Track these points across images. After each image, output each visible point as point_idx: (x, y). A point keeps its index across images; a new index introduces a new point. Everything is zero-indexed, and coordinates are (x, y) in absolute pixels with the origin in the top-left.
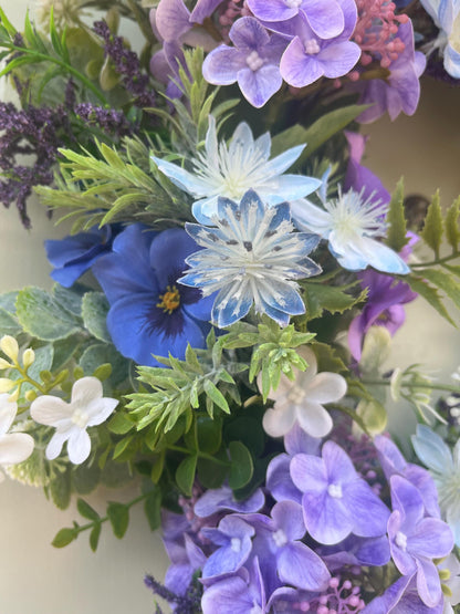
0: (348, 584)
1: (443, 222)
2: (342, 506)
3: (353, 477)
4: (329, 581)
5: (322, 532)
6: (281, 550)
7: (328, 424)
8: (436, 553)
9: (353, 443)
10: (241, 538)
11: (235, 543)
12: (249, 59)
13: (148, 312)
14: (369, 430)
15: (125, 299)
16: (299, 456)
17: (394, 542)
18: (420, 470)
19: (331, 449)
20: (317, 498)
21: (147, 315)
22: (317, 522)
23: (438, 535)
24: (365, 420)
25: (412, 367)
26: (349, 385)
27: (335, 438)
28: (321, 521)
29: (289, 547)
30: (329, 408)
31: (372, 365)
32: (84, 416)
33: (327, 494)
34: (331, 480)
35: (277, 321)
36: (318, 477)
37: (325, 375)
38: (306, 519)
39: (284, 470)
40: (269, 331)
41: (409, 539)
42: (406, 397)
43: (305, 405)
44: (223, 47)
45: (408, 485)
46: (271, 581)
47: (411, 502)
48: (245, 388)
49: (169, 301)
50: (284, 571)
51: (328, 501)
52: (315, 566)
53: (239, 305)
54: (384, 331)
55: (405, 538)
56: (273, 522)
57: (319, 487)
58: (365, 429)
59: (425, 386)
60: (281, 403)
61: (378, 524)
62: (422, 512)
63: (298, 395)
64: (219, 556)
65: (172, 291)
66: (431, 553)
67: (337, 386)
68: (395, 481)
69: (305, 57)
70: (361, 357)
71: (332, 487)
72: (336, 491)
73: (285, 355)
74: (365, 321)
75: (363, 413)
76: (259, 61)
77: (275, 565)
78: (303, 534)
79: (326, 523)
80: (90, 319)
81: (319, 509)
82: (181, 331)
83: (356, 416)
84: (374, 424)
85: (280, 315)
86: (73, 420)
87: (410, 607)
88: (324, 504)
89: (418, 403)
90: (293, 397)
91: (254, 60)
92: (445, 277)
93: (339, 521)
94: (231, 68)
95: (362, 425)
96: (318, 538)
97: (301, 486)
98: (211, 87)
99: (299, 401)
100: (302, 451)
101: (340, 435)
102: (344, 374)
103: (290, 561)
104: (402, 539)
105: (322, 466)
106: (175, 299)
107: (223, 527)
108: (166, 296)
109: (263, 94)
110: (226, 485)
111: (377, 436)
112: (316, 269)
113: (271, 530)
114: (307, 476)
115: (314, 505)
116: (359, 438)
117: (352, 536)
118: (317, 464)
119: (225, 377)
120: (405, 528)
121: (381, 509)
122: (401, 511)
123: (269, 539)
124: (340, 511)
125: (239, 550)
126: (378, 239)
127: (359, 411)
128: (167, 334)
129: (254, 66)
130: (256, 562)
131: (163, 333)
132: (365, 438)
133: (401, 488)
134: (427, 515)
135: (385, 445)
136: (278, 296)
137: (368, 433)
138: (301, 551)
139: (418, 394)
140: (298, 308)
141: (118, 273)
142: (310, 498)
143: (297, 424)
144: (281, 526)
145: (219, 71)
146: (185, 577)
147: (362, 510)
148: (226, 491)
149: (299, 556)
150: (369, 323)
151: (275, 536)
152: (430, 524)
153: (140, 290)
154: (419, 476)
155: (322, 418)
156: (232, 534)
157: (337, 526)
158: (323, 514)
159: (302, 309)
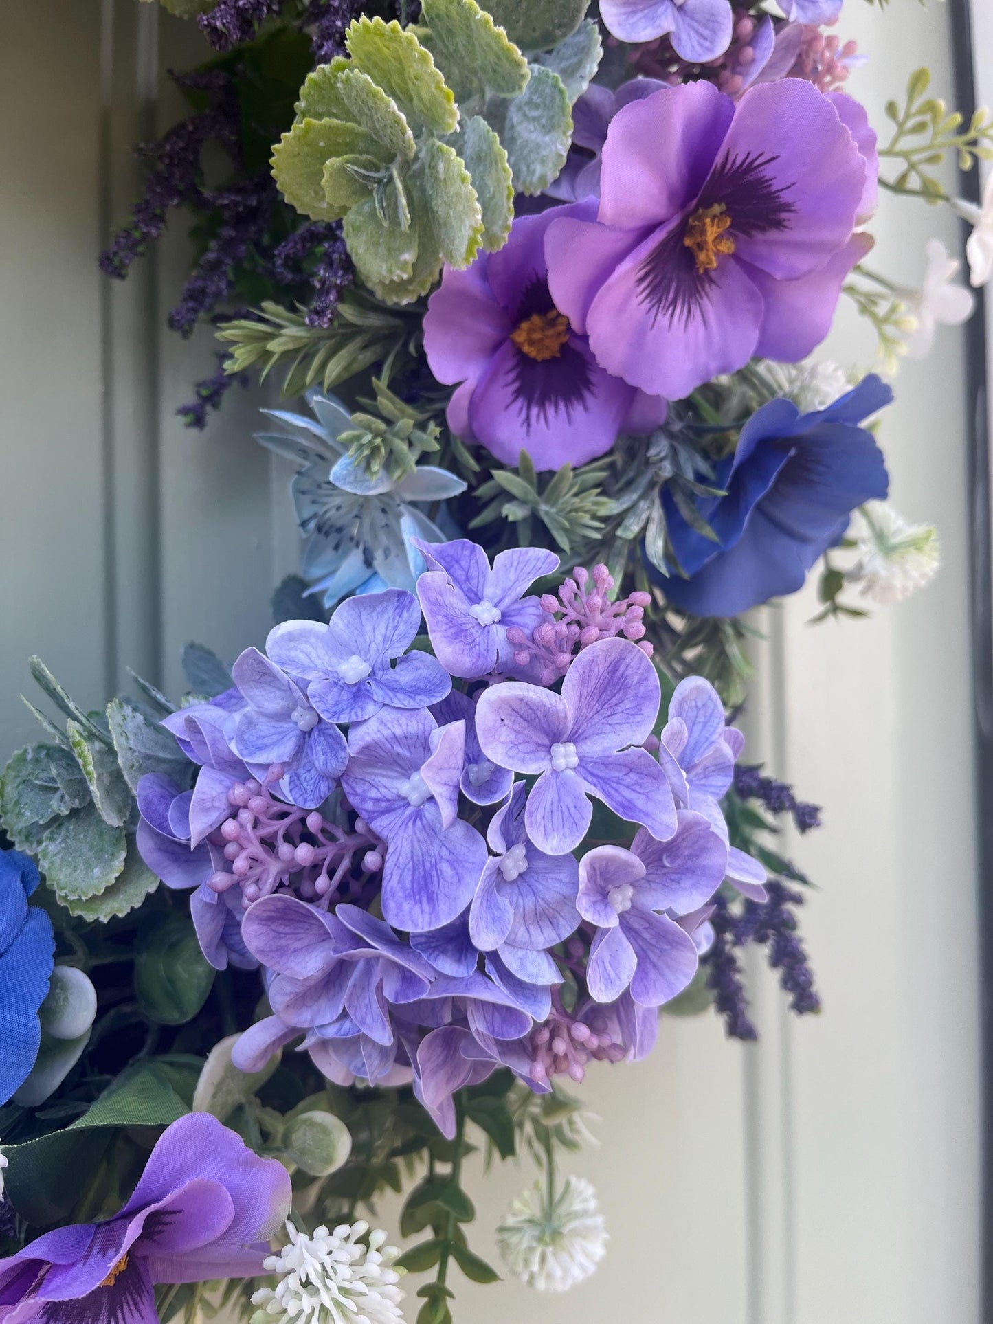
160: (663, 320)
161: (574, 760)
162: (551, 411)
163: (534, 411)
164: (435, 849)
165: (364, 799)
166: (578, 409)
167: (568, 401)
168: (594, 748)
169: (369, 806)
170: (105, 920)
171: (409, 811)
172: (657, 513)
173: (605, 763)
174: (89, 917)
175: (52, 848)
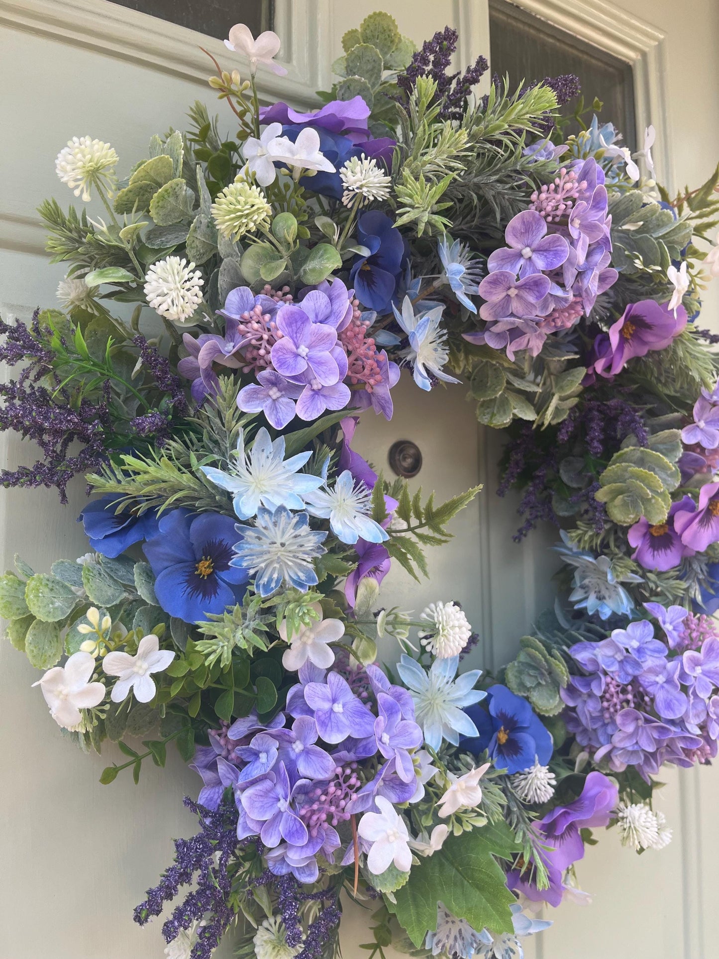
0: (348, 771)
1: (411, 503)
2: (343, 718)
3: (350, 697)
4: (335, 770)
5: (330, 736)
6: (298, 756)
7: (331, 658)
8: (409, 745)
9: (350, 673)
10: (267, 752)
11: (263, 756)
12: (271, 393)
13: (187, 578)
14: (361, 660)
15: (169, 569)
16: (310, 684)
17: (380, 740)
18: (402, 690)
19: (333, 677)
20: (325, 714)
21: (187, 581)
22: (326, 730)
23: (411, 733)
24: (359, 654)
25: (393, 609)
26: (346, 627)
27: (336, 670)
28: (329, 728)
29: (306, 752)
30: (331, 645)
31: (364, 609)
32: (145, 666)
33: (332, 710)
34: (334, 701)
35: (300, 589)
36: (325, 699)
37: (328, 621)
38: (318, 728)
39: (300, 696)
40: (294, 594)
41: (390, 738)
42: (390, 633)
43: (314, 645)
44: (252, 386)
45: (390, 698)
46: (294, 776)
47: (391, 711)
48: (272, 635)
49: (204, 567)
50: (303, 768)
51: (333, 716)
52: (324, 761)
53: (274, 581)
54: (372, 581)
55: (388, 737)
56: (293, 734)
57: (326, 706)
58: (359, 660)
59: (403, 623)
60: (296, 645)
61: (369, 728)
62: (400, 717)
63: (309, 637)
64: (250, 768)
65: (206, 560)
66: (407, 745)
67: (337, 629)
68: (381, 697)
69: (311, 393)
70: (355, 603)
71: (336, 705)
72: (338, 708)
73: (306, 611)
74: (358, 574)
75: (357, 648)
76: (279, 394)
77: (296, 766)
78: (316, 739)
79: (332, 730)
80: (141, 587)
81: (326, 721)
82: (215, 592)
83: (353, 650)
84: (366, 656)
85: (302, 585)
86: (135, 669)
87: (393, 787)
88: (330, 718)
89: (399, 637)
90: (304, 639)
91: (275, 393)
92: (413, 545)
93: (341, 728)
94: (257, 398)
95: (357, 658)
96: (327, 740)
97: (313, 706)
98: (243, 414)
99: (310, 642)
100: (311, 680)
101: (340, 667)
102: (342, 619)
103: (307, 761)
104: (386, 738)
105: (327, 690)
106: (209, 567)
107: (254, 744)
108: (201, 564)
109: (281, 418)
110: (252, 714)
111: (369, 665)
112: (324, 550)
113: (291, 742)
114: (316, 699)
115: (323, 718)
116: (355, 668)
117: (349, 738)
118: (323, 689)
119: (261, 626)
120: (388, 729)
121: (370, 717)
122: (385, 718)
123: (290, 749)
124: (342, 722)
125: (266, 762)
126: (366, 514)
127: (354, 646)
128: (204, 596)
129: (274, 397)
130: (282, 764)
131: (201, 595)
132: (360, 667)
133: (385, 701)
134: (403, 719)
135: (376, 673)
136: (301, 574)
137: (361, 663)
138: (315, 753)
139: (398, 630)
140: (313, 580)
141: (164, 549)
142: (320, 713)
143: (308, 660)
144: (298, 738)
145: (249, 402)
146: (216, 797)
147: (357, 720)
148: (253, 718)
149: (313, 757)
150: (363, 575)
151: (294, 746)
152: (405, 726)
153: (181, 561)
154: (401, 694)
155: (327, 654)
156: (261, 749)
157: (339, 731)
158: (329, 725)
159: (316, 581)
160: (702, 530)
161: (701, 671)
162: (660, 552)
163: (656, 552)
164: (669, 696)
165: (645, 681)
166: (668, 551)
167: (665, 549)
168: (707, 667)
169: (646, 684)
170: (551, 716)
171: (659, 686)
172: (697, 587)
173: (709, 672)
174: (547, 715)
175: (535, 694)
